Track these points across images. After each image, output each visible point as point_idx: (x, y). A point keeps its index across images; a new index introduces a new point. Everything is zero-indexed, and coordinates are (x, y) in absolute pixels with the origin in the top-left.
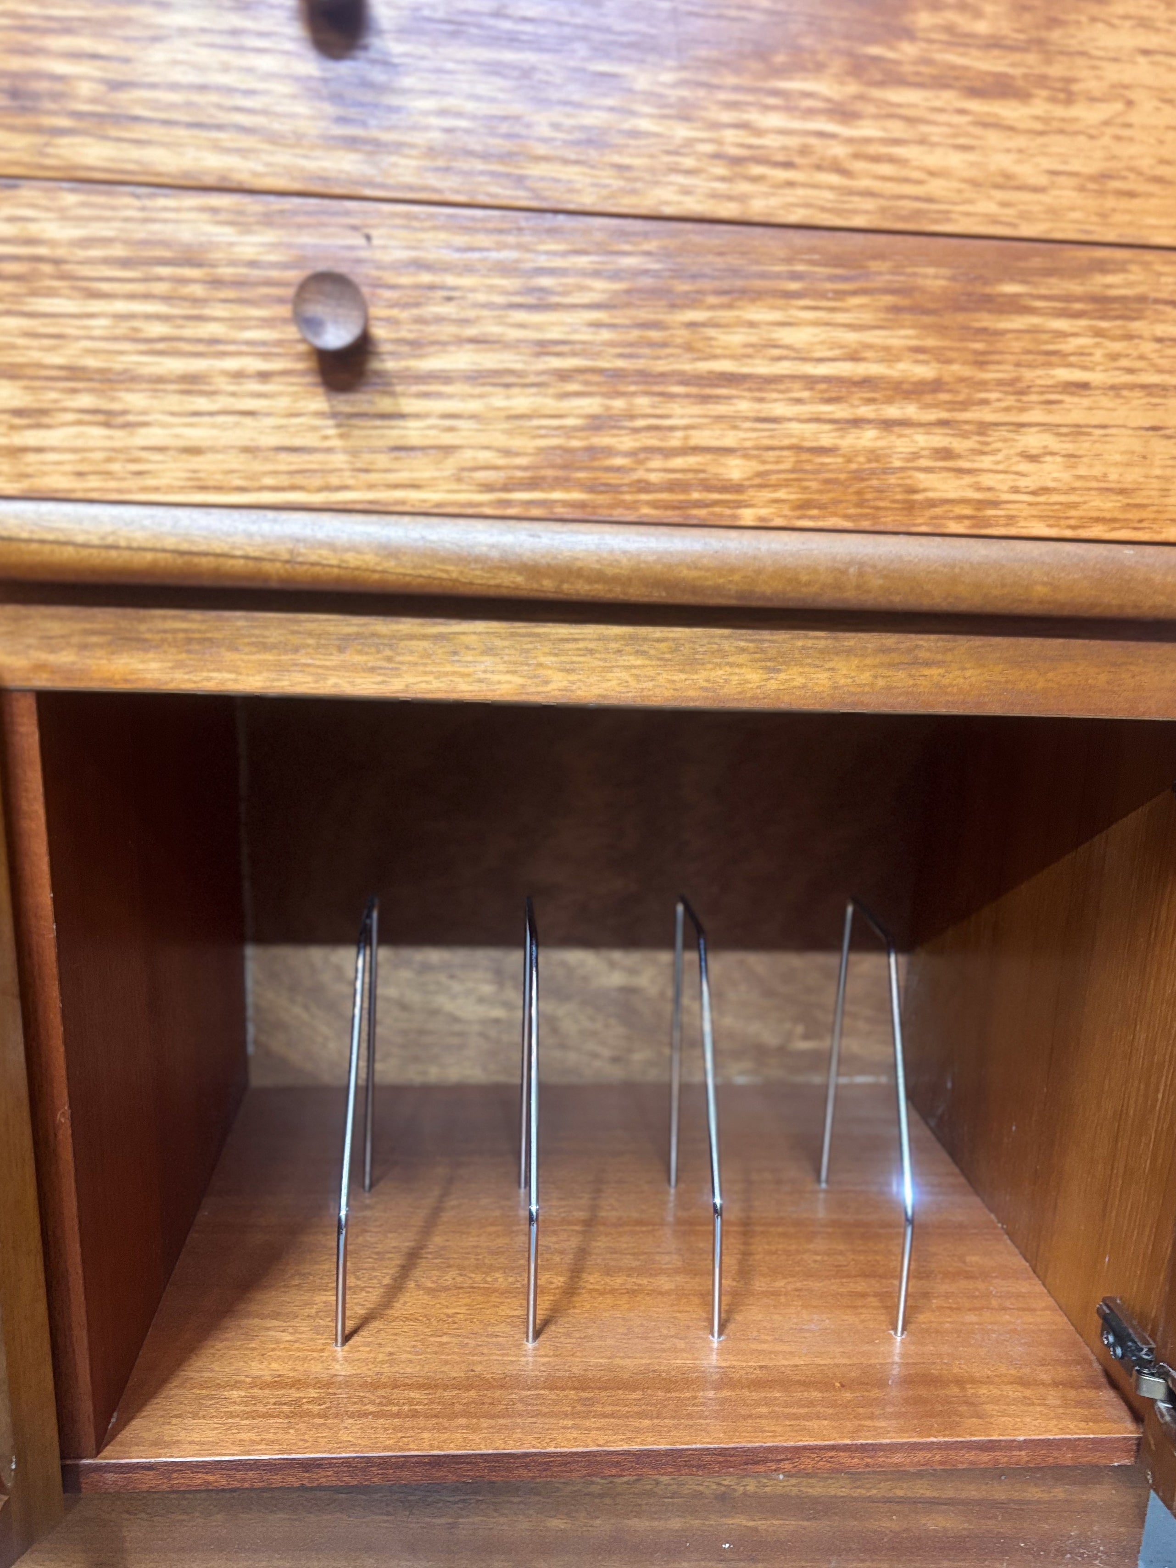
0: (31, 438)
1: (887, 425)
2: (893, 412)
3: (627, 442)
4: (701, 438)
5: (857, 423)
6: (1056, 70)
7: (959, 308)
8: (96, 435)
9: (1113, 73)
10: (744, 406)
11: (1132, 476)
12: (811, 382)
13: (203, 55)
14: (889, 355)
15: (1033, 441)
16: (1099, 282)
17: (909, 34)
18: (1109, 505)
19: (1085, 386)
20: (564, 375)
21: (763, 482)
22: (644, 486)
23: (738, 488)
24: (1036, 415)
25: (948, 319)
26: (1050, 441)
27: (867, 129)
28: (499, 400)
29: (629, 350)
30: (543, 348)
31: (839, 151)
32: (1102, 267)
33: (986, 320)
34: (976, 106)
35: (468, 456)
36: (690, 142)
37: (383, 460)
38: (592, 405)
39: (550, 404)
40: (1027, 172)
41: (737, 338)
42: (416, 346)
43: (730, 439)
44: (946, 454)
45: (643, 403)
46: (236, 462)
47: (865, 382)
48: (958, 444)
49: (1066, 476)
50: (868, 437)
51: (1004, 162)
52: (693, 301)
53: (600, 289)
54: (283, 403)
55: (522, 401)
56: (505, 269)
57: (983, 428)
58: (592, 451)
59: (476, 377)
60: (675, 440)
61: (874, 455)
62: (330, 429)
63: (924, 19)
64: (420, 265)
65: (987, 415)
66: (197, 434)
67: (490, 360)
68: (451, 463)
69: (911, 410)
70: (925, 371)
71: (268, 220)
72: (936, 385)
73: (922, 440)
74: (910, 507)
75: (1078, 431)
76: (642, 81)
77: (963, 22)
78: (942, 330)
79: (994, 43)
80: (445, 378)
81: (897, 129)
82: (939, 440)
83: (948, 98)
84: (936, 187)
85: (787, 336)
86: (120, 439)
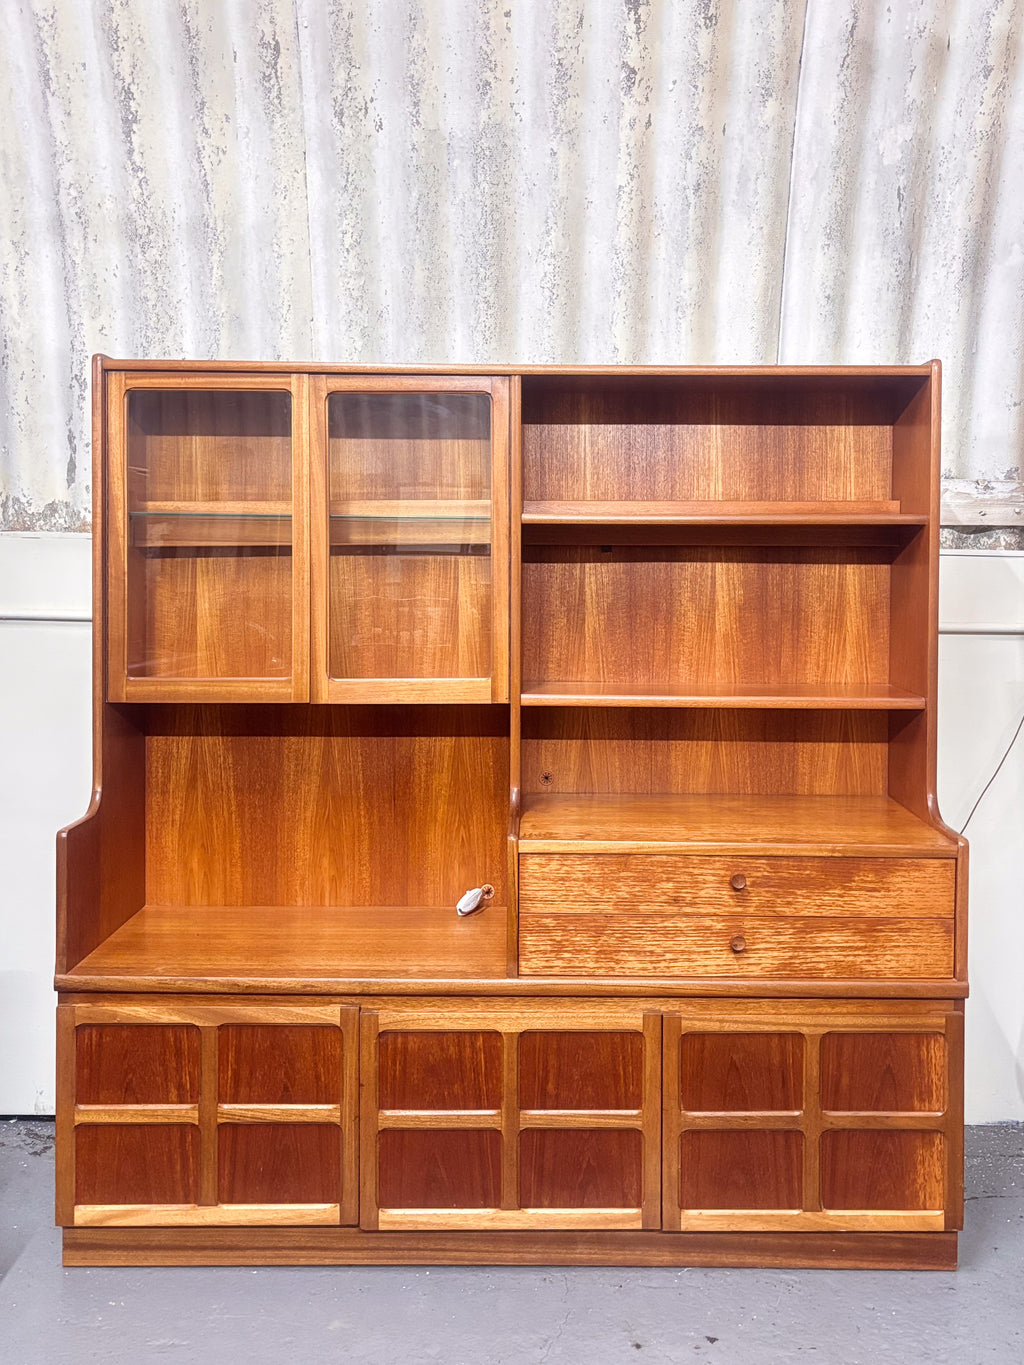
0: (672, 965)
1: (855, 956)
2: (856, 953)
3: (798, 961)
4: (814, 960)
5: (848, 955)
6: (885, 886)
7: (868, 932)
8: (687, 964)
9: (898, 886)
10: (823, 953)
11: (912, 964)
12: (838, 947)
13: (712, 892)
14: (854, 941)
15: (888, 957)
16: (899, 926)
17: (854, 881)
18: (908, 970)
19: (899, 946)
20: (784, 948)
21: (828, 968)
22: (802, 970)
23: (823, 970)
24: (888, 952)
25: (868, 934)
26: (892, 958)
27: (846, 899)
28: (770, 954)
29: (798, 943)
30: (780, 943)
31: (841, 903)
32: (900, 922)
33: (875, 934)
34: (869, 893)
35: (763, 966)
36: (809, 904)
37: (746, 967)
38: (790, 954)
39: (782, 954)
40: (881, 905)
41: (821, 940)
42: (753, 944)
43: (821, 960)
44: (870, 961)
45: (801, 953)
46: (714, 968)
47: (849, 947)
48: (872, 959)
49: (897, 965)
50: (851, 958)
51: (877, 904)
52: (812, 933)
53: (791, 931)
54: (724, 956)
55: (775, 954)
56: (771, 928)
57: (877, 955)
58: (791, 963)
59: (766, 949)
60: (808, 960)
61: (852, 962)
62: (735, 962)
63: (857, 878)
64: (754, 928)
65: (877, 953)
66: (707, 963)
67: (768, 946)
68: (760, 967)
69: (860, 952)
70: (863, 944)
71: (723, 921)
72: (866, 947)
73: (863, 958)
74: (862, 972)
75: (898, 955)
76: (799, 892)
77: (865, 879)
78: (865, 936)
79: (870, 882)
80: (759, 949)
81: (853, 898)
82: (867, 958)
83: (862, 892)
84: (861, 909)
85: (832, 939)
86: (692, 964)
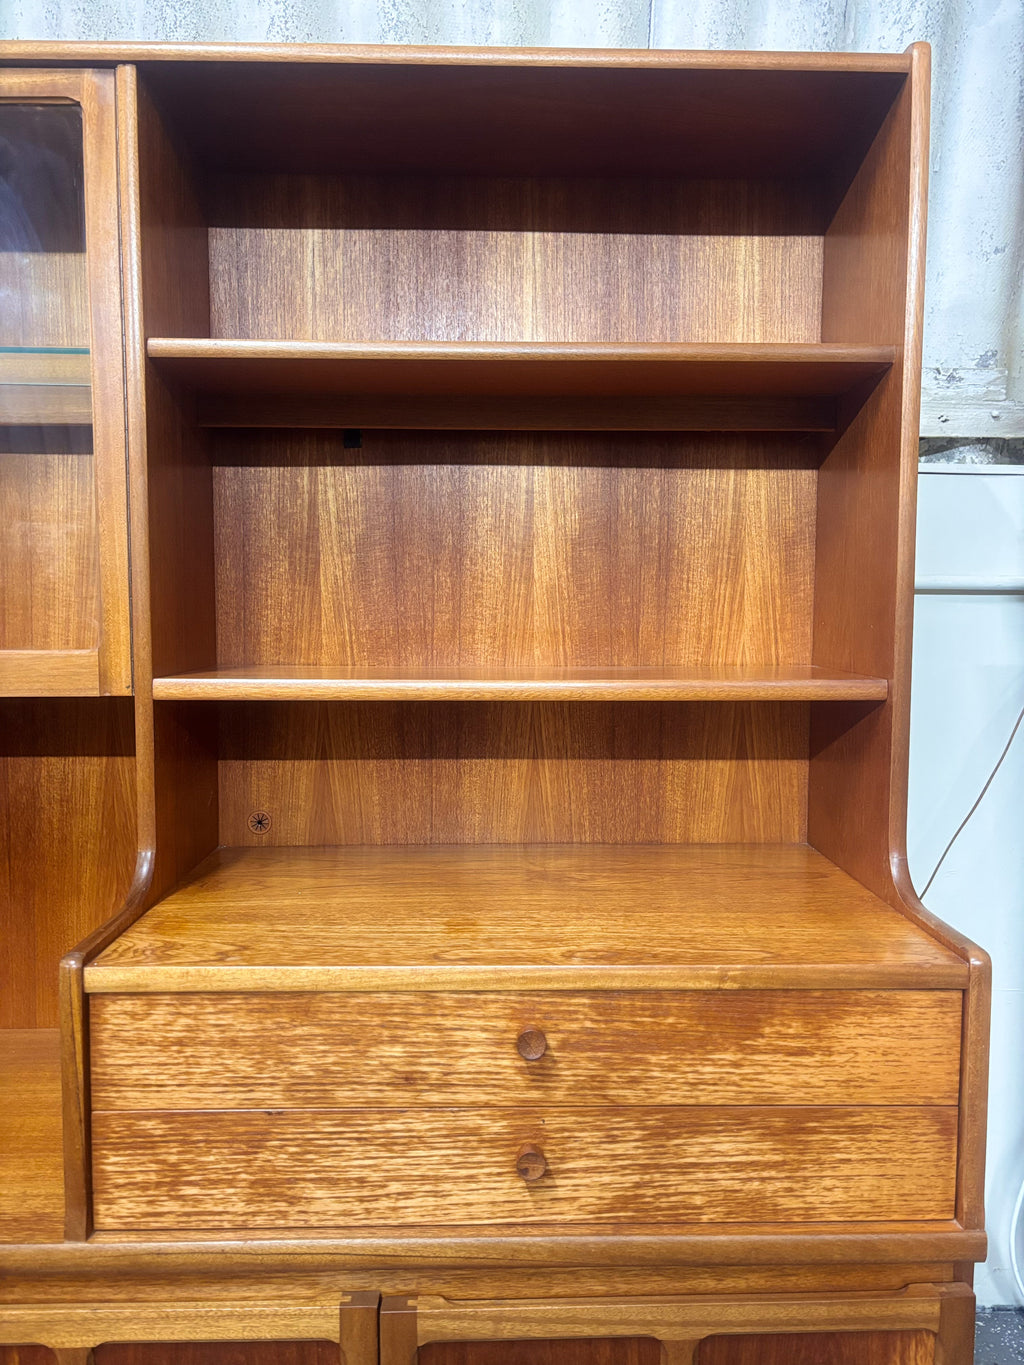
0: (401, 1203)
1: (763, 1180)
2: (765, 1174)
3: (651, 1192)
4: (681, 1189)
5: (750, 1179)
6: (823, 1044)
7: (790, 1133)
8: (431, 1201)
9: (848, 1043)
10: (701, 1175)
11: (873, 1197)
12: (729, 1164)
13: (480, 1062)
14: (762, 1152)
15: (828, 1183)
16: (849, 1121)
17: (763, 1036)
18: (865, 1207)
19: (849, 1160)
20: (624, 1167)
21: (710, 1204)
22: (659, 1209)
23: (700, 1208)
24: (829, 1173)
25: (787, 1137)
26: (837, 1183)
27: (747, 1070)
28: (597, 1178)
29: (652, 1156)
30: (614, 1157)
31: (736, 1078)
32: (851, 1114)
33: (803, 1137)
34: (791, 1059)
35: (583, 1201)
36: (673, 1079)
37: (548, 1204)
38: (636, 1178)
39: (620, 1179)
40: (814, 1081)
41: (696, 1149)
42: (563, 1160)
43: (696, 1188)
44: (790, 1190)
45: (657, 1177)
46: (486, 1208)
47: (752, 1163)
48: (795, 1186)
49: (845, 1197)
50: (756, 1185)
51: (806, 1078)
52: (677, 1136)
53: (638, 1133)
54: (506, 1185)
55: (606, 1178)
56: (598, 1129)
57: (806, 1179)
58: (637, 1196)
59: (586, 1170)
60: (672, 1190)
61: (758, 1192)
62: (527, 1196)
63: (767, 1030)
64: (564, 1130)
65: (807, 1174)
66: (472, 1198)
67: (592, 1163)
68: (576, 1204)
69: (773, 1173)
70: (778, 1158)
71: (503, 1118)
72: (784, 1163)
73: (779, 1185)
74: (776, 1212)
75: (848, 1178)
76: (653, 1059)
77: (784, 1030)
78: (784, 1142)
80: (574, 1171)
81: (759, 1069)
82: (787, 1184)
83: (779, 1057)
84: (776, 1089)
85: (717, 1147)
86: (441, 1201)
